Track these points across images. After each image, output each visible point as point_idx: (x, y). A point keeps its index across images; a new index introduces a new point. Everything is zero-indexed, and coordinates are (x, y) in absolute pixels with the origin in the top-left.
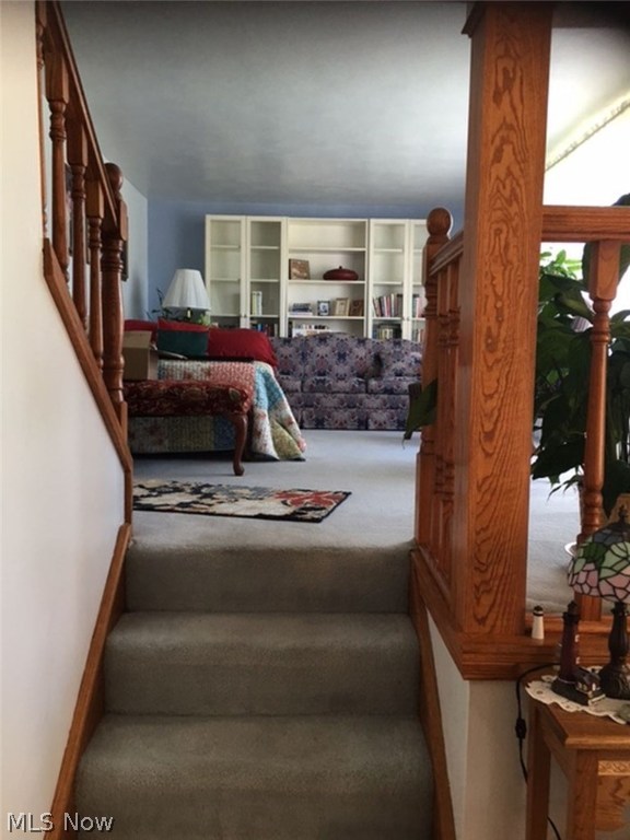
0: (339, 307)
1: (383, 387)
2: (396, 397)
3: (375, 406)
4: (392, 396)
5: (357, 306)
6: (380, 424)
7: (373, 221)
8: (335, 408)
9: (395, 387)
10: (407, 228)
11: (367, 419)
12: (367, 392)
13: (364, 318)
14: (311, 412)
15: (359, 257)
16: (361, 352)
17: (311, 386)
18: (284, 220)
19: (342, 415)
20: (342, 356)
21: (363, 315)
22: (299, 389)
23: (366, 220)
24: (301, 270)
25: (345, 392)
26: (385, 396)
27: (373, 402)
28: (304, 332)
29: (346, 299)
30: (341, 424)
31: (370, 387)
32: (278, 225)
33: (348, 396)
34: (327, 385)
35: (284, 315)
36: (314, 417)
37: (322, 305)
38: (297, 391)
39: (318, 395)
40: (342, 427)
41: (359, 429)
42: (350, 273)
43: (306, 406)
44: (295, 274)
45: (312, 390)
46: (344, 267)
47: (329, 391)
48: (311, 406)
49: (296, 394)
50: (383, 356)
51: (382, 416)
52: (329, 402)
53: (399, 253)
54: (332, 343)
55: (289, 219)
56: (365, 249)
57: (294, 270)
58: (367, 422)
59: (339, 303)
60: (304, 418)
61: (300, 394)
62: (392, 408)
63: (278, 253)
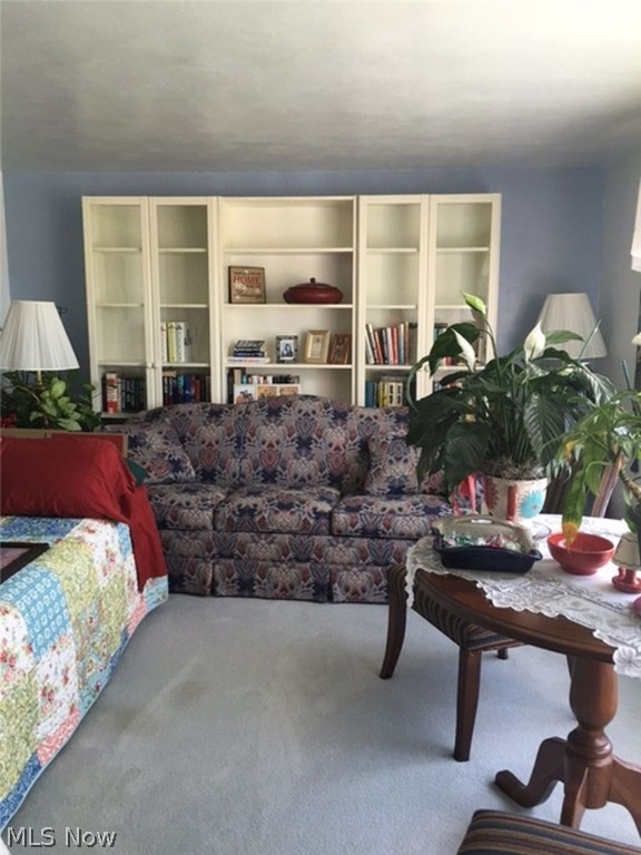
0: (312, 348)
1: (359, 526)
2: (384, 544)
3: (346, 559)
4: (376, 543)
5: (341, 345)
6: (355, 593)
7: (364, 199)
8: (273, 561)
9: (382, 527)
10: (424, 210)
11: (332, 581)
12: (331, 533)
13: (352, 366)
14: (229, 568)
15: (344, 263)
16: (337, 436)
17: (230, 519)
18: (213, 203)
19: (286, 574)
20: (304, 444)
21: (350, 362)
22: (209, 525)
23: (354, 198)
24: (250, 286)
25: (290, 532)
26: (365, 542)
27: (341, 553)
28: (254, 390)
29: (323, 332)
30: (284, 589)
31: (335, 524)
32: (203, 210)
33: (297, 539)
34: (257, 519)
35: (219, 364)
36: (235, 576)
37: (283, 342)
38: (204, 528)
39: (243, 536)
40: (286, 593)
41: (315, 601)
42: (329, 291)
43: (221, 555)
44: (240, 292)
45: (232, 527)
46: (317, 281)
47: (263, 530)
48: (231, 556)
49: (203, 534)
50: (373, 448)
51: (358, 578)
52: (262, 549)
53: (412, 253)
54: (290, 418)
55: (221, 198)
56: (353, 250)
57: (238, 285)
58: (330, 588)
59: (311, 338)
60: (218, 578)
61: (209, 535)
62: (376, 564)
63: (204, 258)
